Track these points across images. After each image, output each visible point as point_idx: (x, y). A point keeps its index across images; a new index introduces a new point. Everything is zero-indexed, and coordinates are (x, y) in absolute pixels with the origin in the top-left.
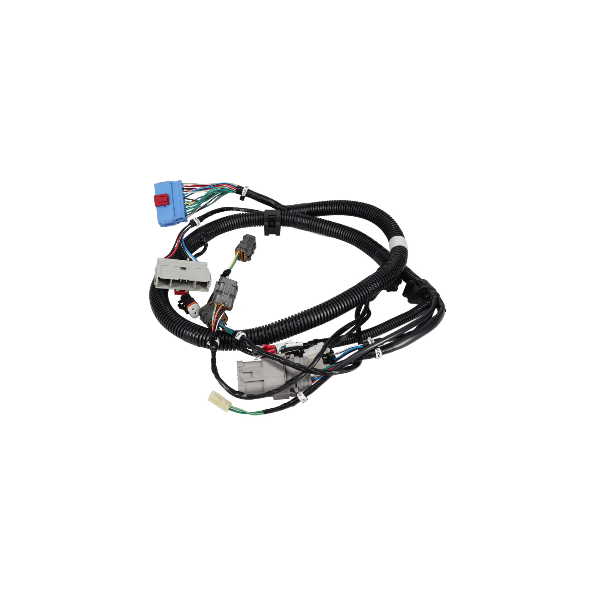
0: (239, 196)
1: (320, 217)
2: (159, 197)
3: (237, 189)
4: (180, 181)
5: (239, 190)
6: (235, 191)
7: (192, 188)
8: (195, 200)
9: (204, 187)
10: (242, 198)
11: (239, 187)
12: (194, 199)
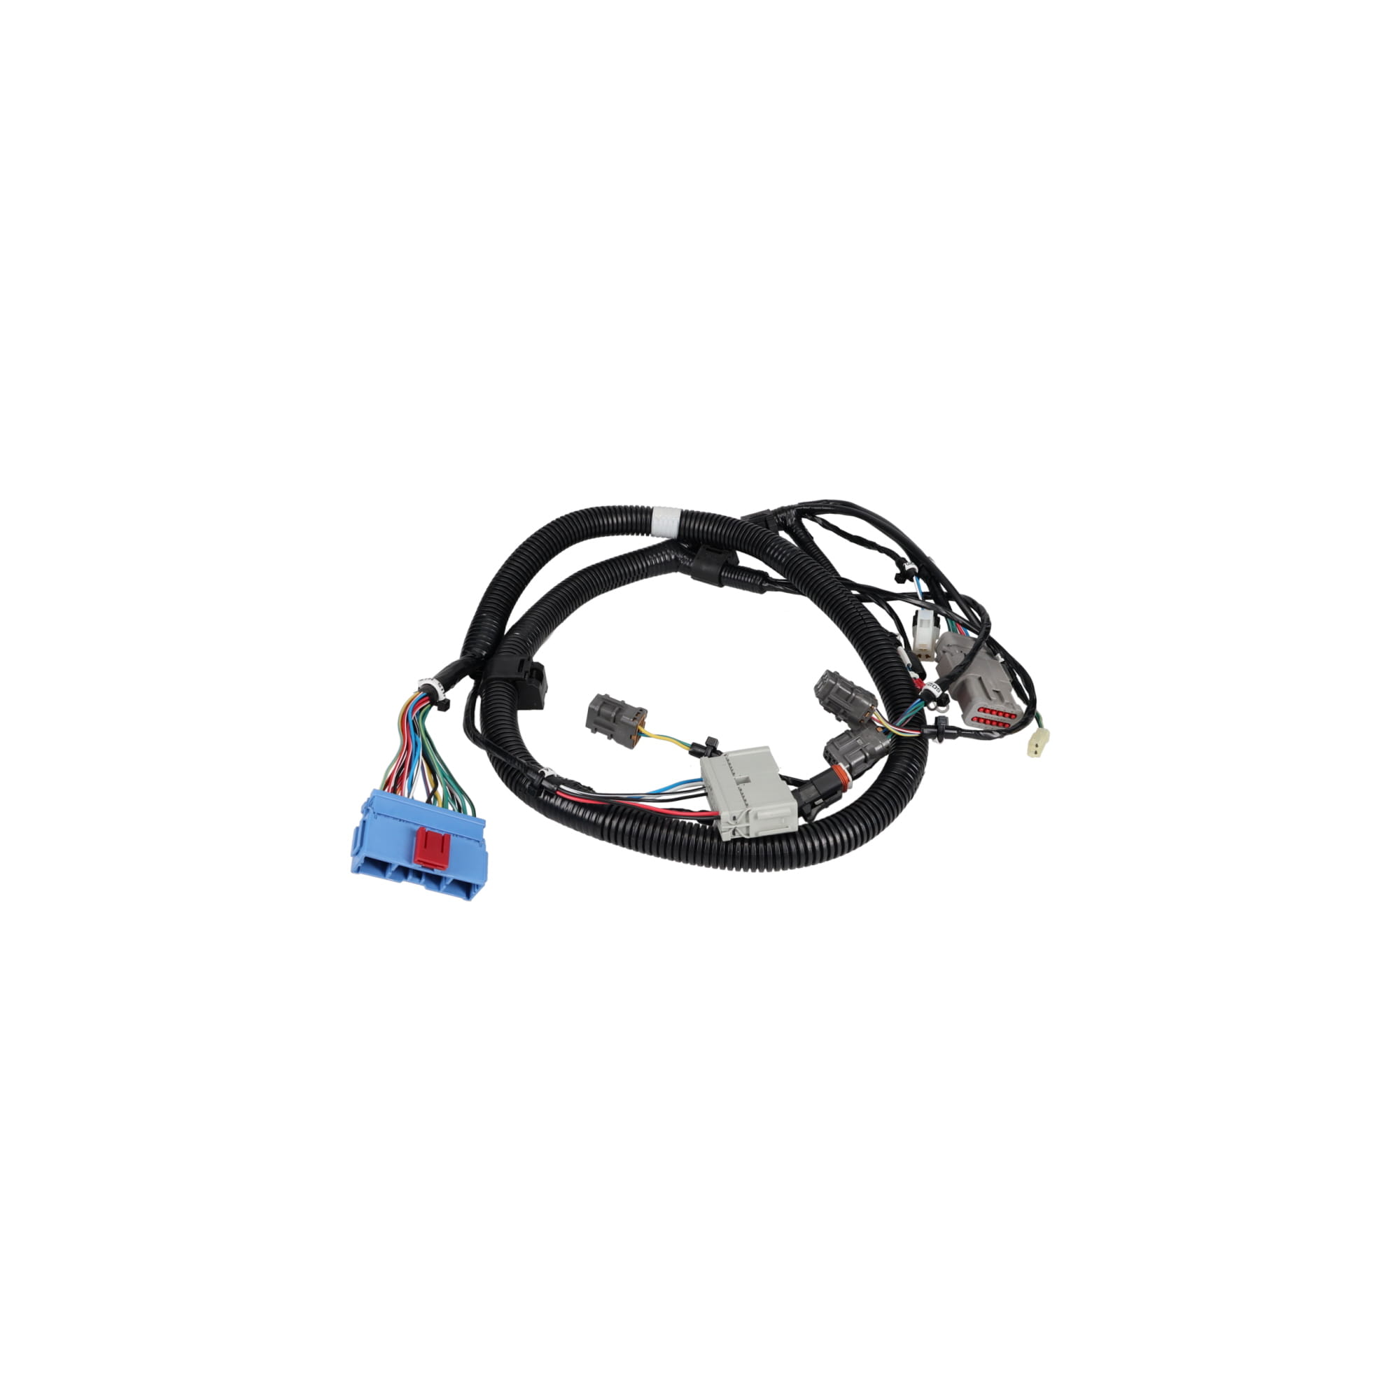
2: (425, 847)
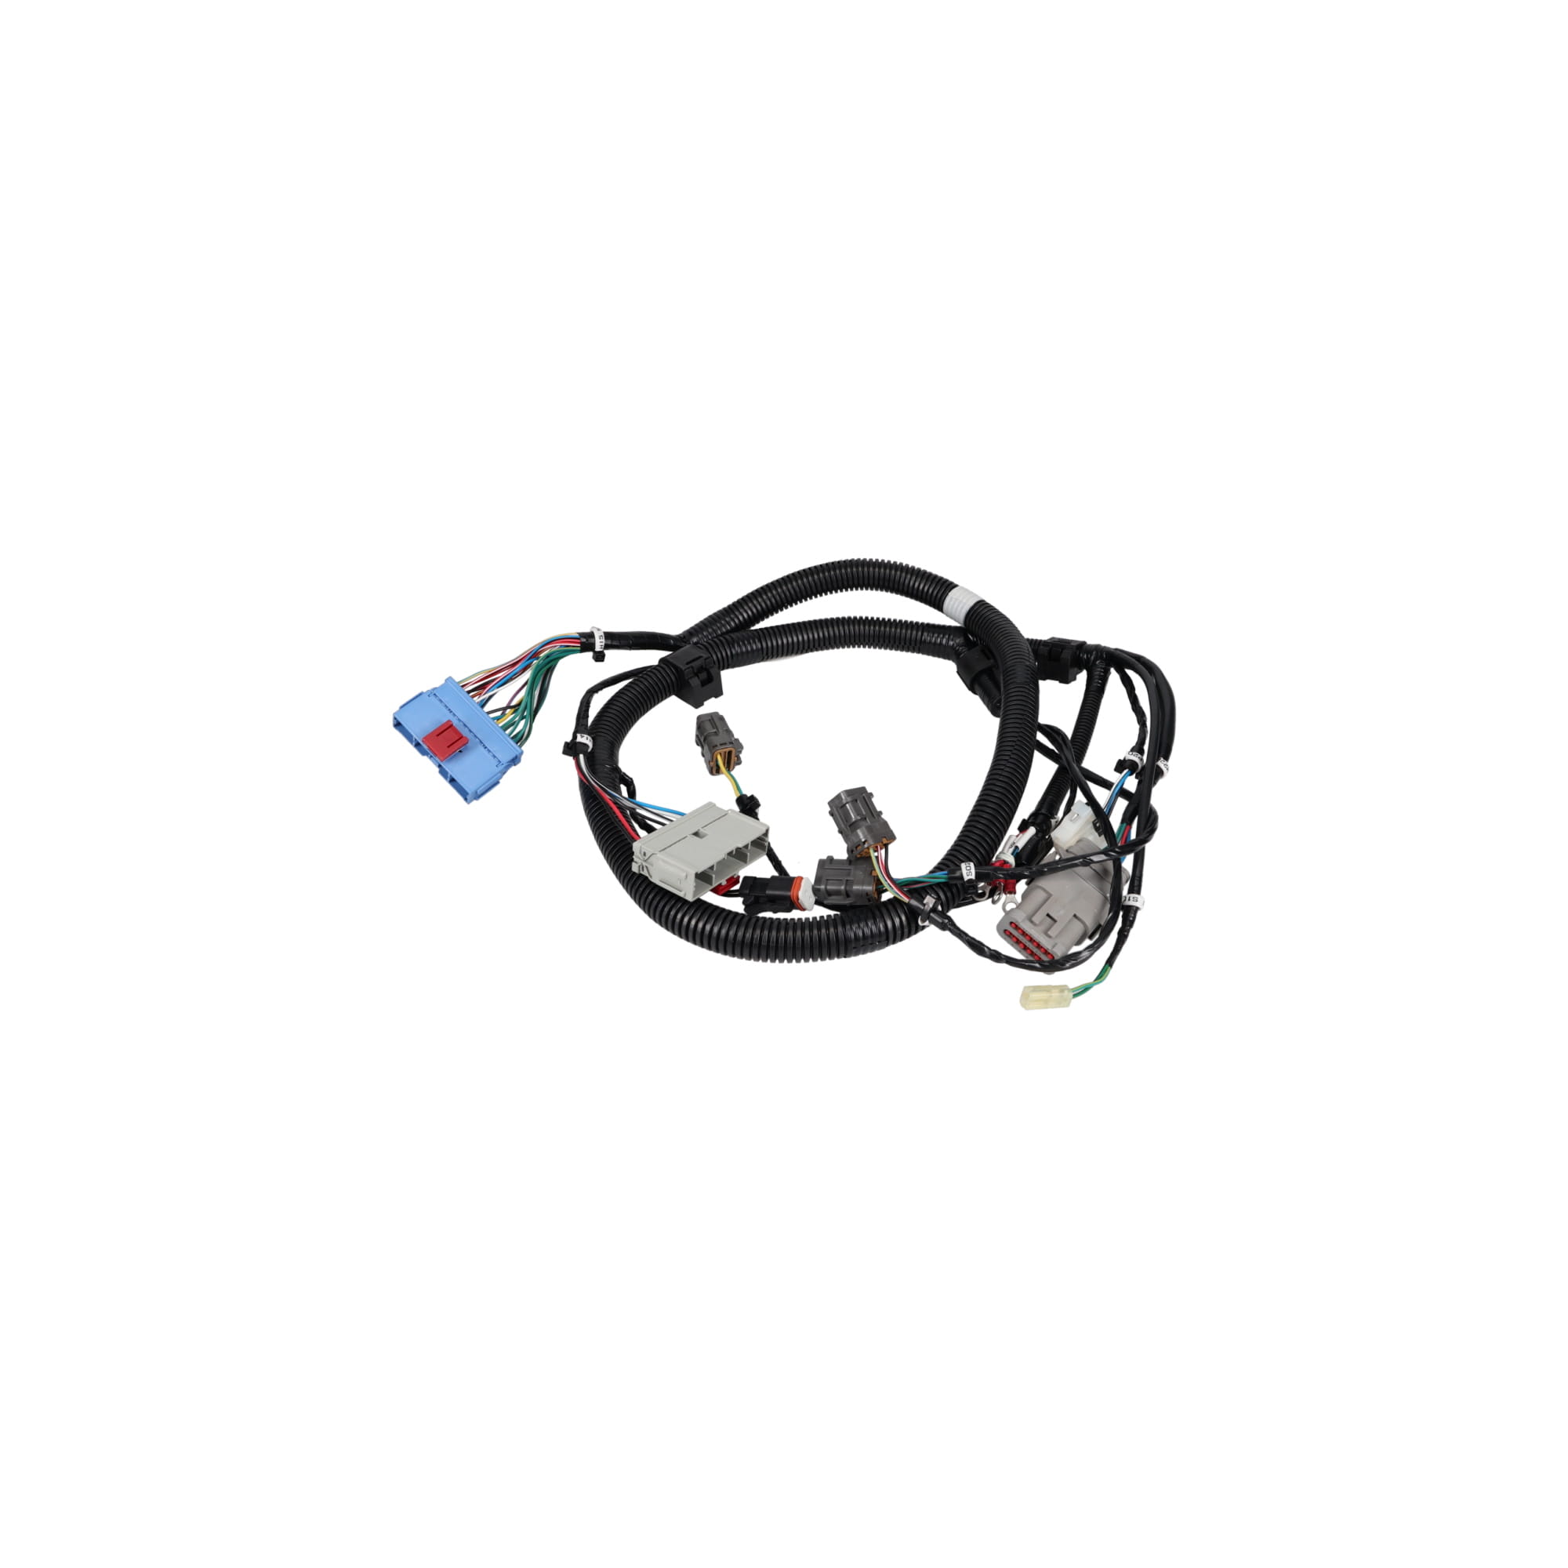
0: (590, 654)
1: (757, 627)
3: (581, 643)
4: (449, 679)
5: (585, 642)
6: (579, 648)
7: (486, 684)
8: (508, 707)
9: (514, 668)
10: (599, 657)
11: (583, 635)
12: (504, 705)
